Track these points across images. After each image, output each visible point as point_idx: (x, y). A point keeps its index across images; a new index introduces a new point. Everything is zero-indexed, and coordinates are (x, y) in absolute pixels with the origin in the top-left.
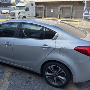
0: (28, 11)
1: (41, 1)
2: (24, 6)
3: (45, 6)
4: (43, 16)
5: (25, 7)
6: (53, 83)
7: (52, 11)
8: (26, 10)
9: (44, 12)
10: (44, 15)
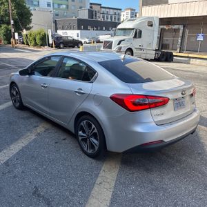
0: (140, 37)
1: (176, 16)
2: (131, 27)
3: (184, 27)
4: (176, 50)
5: (133, 29)
6: (86, 149)
7: (200, 38)
8: (135, 37)
9: (180, 41)
10: (179, 46)
